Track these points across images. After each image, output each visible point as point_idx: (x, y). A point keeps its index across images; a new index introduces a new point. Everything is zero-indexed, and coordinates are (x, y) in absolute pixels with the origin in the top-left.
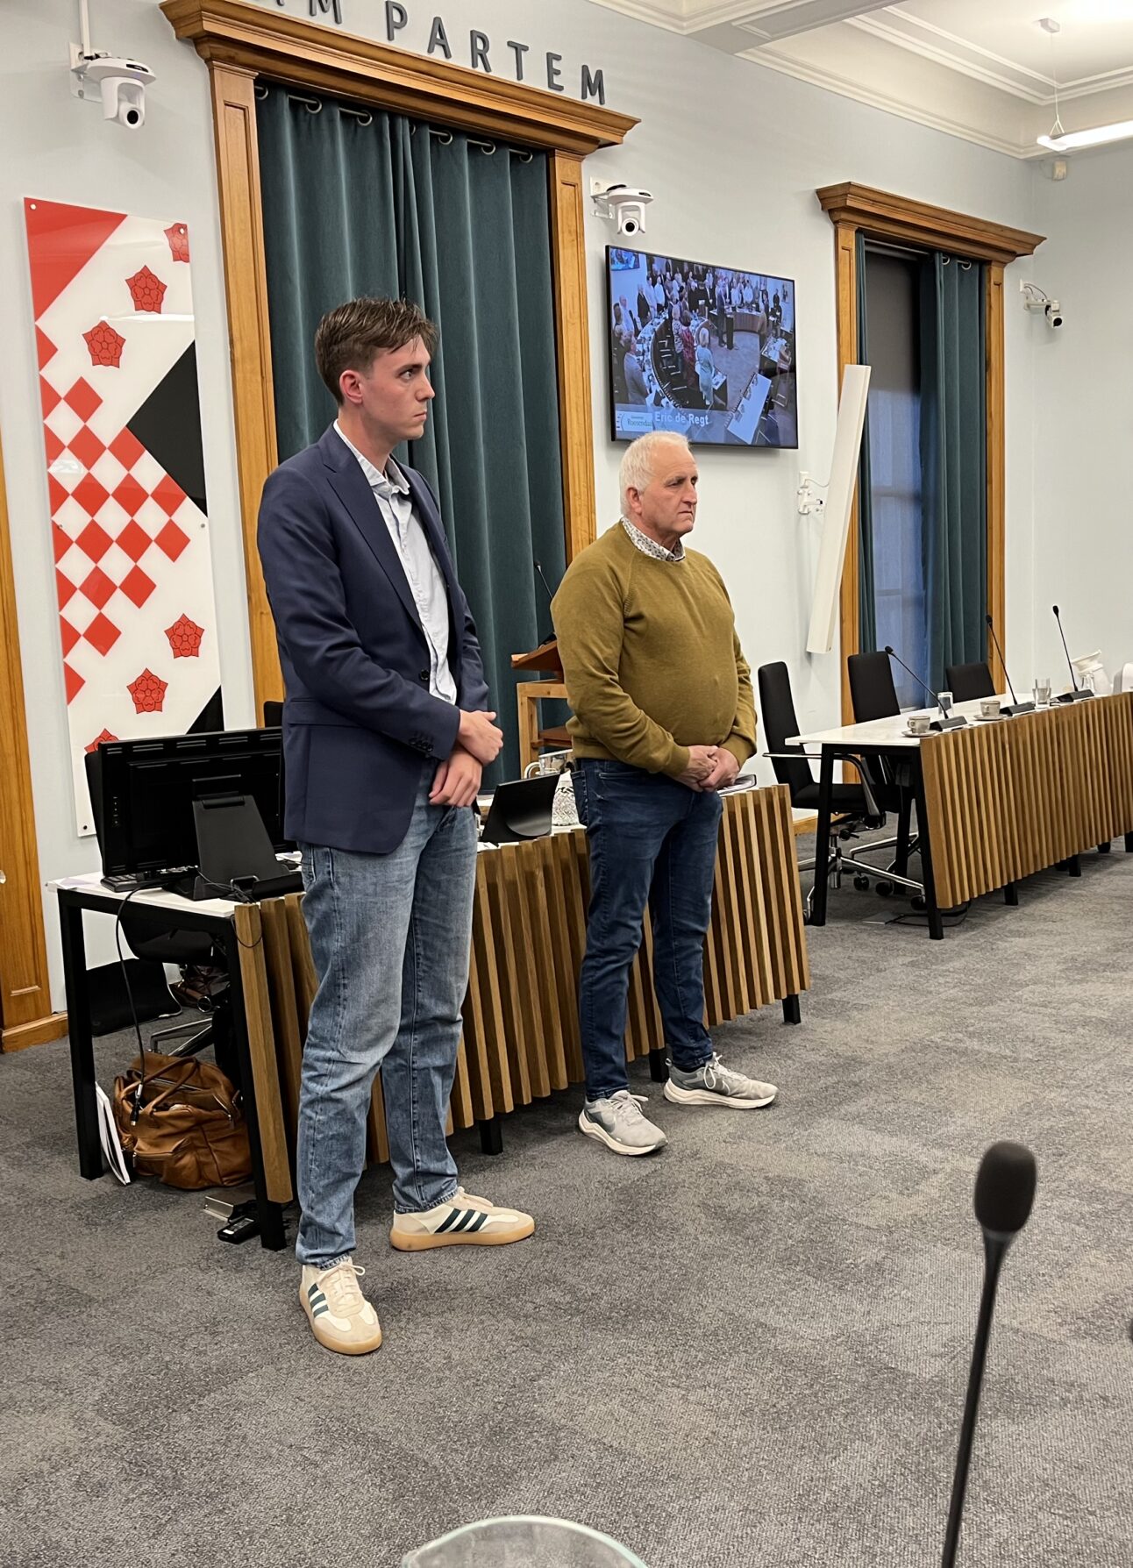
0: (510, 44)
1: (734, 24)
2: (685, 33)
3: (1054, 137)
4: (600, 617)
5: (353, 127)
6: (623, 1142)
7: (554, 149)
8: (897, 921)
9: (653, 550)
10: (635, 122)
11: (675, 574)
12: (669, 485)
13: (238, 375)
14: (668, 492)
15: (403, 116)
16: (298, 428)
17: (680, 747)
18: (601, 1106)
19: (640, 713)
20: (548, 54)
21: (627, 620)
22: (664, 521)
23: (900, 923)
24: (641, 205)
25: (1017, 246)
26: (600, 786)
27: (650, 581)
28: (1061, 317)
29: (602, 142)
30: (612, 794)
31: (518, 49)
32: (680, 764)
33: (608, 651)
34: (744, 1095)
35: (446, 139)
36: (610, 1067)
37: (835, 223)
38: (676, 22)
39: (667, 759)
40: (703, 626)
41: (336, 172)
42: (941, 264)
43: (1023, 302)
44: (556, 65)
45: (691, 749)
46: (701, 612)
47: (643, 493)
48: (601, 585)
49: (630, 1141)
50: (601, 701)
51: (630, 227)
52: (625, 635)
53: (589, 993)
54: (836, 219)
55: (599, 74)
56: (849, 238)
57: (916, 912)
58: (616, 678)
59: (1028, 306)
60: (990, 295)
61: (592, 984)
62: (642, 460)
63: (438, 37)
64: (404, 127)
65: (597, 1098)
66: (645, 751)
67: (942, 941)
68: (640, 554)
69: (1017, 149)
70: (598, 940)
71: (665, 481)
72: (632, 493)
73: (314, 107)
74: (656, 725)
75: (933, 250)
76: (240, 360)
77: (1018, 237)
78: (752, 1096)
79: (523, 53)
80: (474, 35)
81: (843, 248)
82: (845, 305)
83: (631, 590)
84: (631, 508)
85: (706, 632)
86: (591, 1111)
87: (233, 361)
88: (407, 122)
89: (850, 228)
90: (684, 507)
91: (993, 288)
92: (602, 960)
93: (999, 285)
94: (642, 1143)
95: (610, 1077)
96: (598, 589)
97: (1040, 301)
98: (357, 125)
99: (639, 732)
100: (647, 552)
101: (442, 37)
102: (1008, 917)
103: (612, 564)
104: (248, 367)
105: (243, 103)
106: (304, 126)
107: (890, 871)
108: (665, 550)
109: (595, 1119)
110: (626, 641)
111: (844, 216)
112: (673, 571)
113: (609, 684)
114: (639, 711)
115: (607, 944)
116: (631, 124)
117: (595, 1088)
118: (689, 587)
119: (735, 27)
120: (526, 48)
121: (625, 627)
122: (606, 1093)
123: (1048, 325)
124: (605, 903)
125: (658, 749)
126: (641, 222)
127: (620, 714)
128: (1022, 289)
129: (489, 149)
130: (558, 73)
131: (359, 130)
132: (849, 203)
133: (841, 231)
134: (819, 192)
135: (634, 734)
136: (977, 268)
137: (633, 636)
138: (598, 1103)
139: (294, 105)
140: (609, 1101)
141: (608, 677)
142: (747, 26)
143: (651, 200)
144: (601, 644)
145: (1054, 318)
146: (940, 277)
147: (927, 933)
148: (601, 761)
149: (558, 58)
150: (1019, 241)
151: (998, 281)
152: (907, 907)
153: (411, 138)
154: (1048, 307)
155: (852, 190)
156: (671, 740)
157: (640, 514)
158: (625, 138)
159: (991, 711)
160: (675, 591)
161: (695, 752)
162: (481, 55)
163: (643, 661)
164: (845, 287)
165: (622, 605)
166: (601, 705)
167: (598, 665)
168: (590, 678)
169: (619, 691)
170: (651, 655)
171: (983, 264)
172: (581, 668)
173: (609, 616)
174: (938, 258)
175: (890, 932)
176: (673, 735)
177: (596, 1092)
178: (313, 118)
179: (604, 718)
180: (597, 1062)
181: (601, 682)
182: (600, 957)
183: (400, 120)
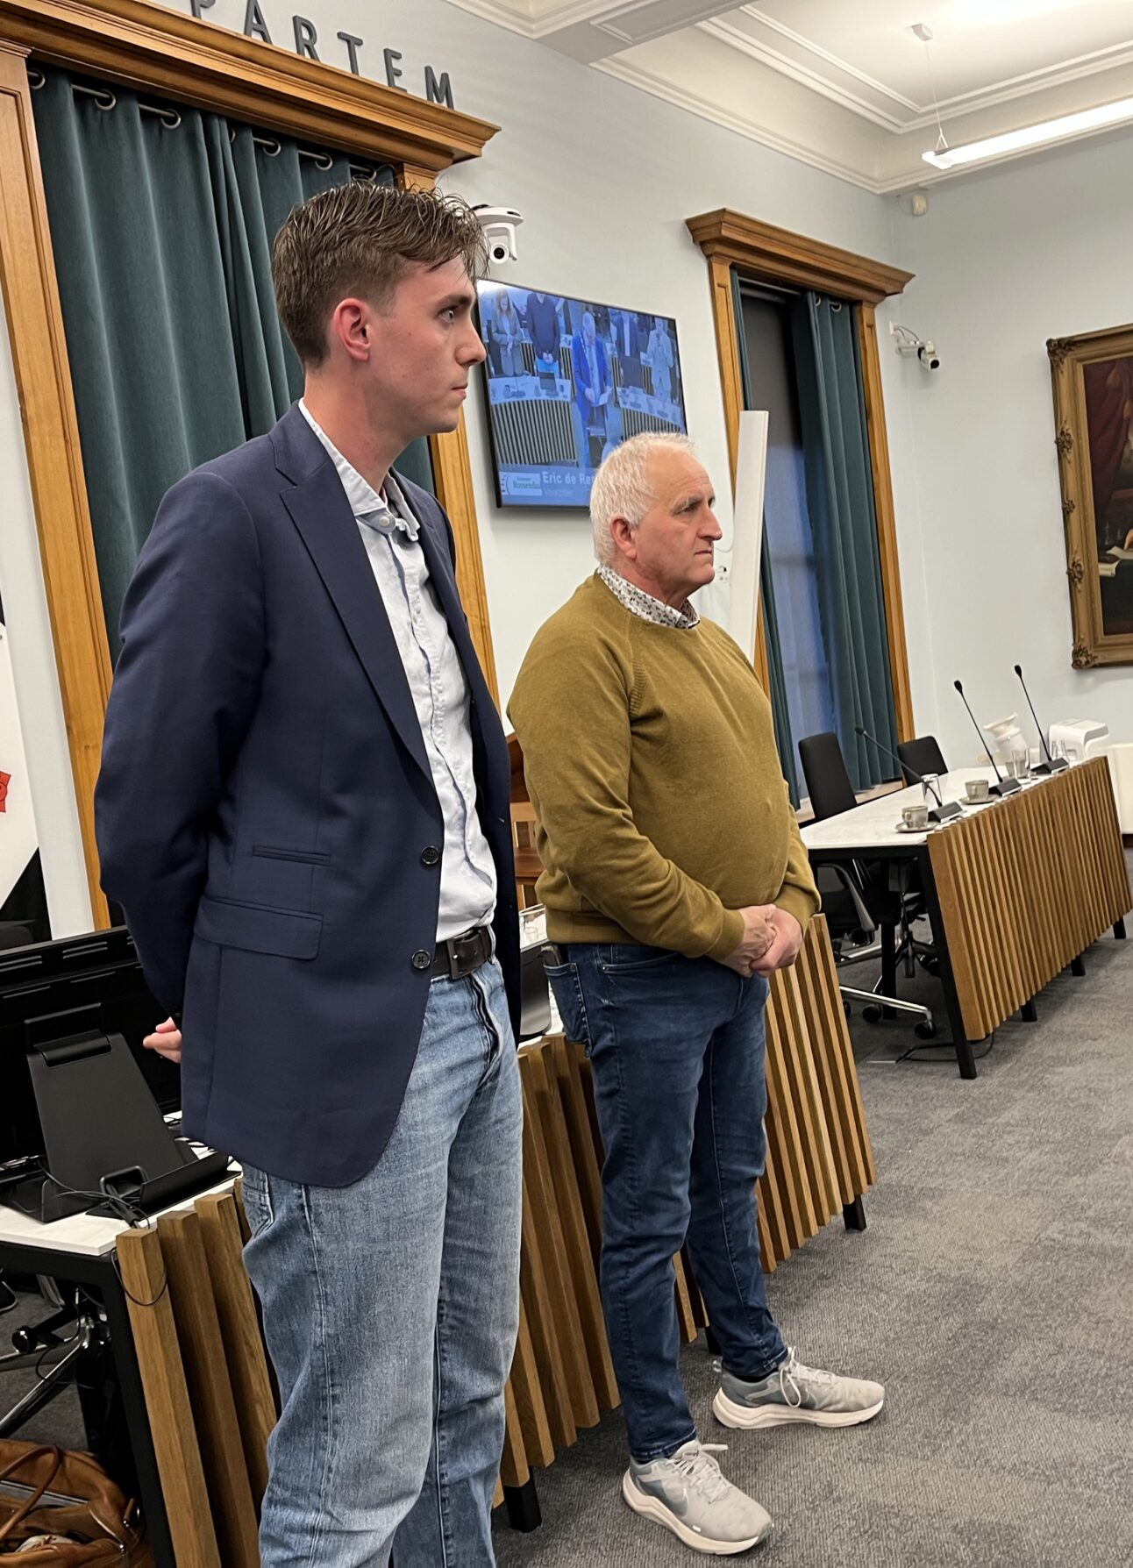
0: (340, 36)
1: (593, 23)
2: (535, 36)
3: (939, 153)
4: (598, 721)
5: (156, 130)
6: (704, 1533)
7: (402, 163)
8: (905, 1056)
9: (655, 613)
10: (494, 130)
11: (693, 649)
12: (677, 512)
13: (34, 439)
14: (677, 523)
15: (220, 117)
16: (118, 507)
17: (728, 911)
18: (660, 1471)
19: (667, 866)
20: (386, 51)
21: (634, 721)
22: (672, 566)
23: (909, 1059)
24: (510, 227)
25: (889, 283)
26: (605, 984)
27: (659, 659)
28: (939, 359)
29: (457, 156)
30: (627, 996)
31: (351, 42)
32: (731, 937)
33: (613, 771)
34: (840, 1406)
35: (273, 149)
36: (666, 1410)
37: (708, 257)
38: (522, 22)
39: (715, 935)
40: (739, 722)
41: (139, 180)
42: (814, 304)
43: (895, 346)
44: (395, 64)
45: (743, 912)
46: (732, 702)
47: (637, 526)
48: (593, 671)
49: (715, 1528)
50: (611, 852)
51: (499, 253)
52: (634, 745)
53: (621, 1305)
54: (708, 253)
55: (445, 77)
56: (724, 274)
57: (925, 1042)
58: (629, 812)
59: (900, 349)
60: (863, 337)
61: (626, 1290)
62: (634, 475)
63: (255, 21)
64: (221, 130)
65: (651, 1458)
66: (682, 924)
67: (978, 1080)
68: (636, 619)
69: (873, 183)
70: (625, 1222)
71: (672, 506)
72: (619, 527)
73: (107, 102)
74: (692, 882)
75: (803, 289)
76: (35, 419)
77: (887, 273)
78: (852, 1406)
79: (357, 48)
80: (299, 23)
81: (719, 285)
82: (726, 348)
83: (638, 675)
84: (617, 549)
85: (745, 733)
86: (646, 1479)
87: (25, 421)
88: (225, 125)
89: (723, 263)
90: (703, 545)
91: (867, 330)
92: (637, 1252)
93: (872, 327)
94: (736, 1535)
95: (667, 1426)
96: (590, 677)
97: (912, 343)
98: (161, 128)
99: (671, 895)
100: (645, 616)
101: (259, 21)
102: (1036, 1038)
103: (603, 636)
104: (46, 428)
105: (13, 87)
106: (94, 125)
107: (877, 993)
108: (675, 611)
109: (651, 1490)
110: (636, 754)
111: (718, 248)
112: (686, 643)
113: (622, 824)
114: (665, 862)
115: (640, 1228)
116: (488, 133)
117: (647, 1445)
118: (712, 667)
119: (593, 27)
120: (360, 43)
121: (633, 733)
122: (665, 1451)
123: (923, 369)
124: (631, 1164)
125: (700, 919)
126: (511, 247)
127: (641, 870)
128: (892, 332)
129: (325, 164)
130: (398, 74)
131: (165, 134)
132: (724, 233)
133: (715, 267)
134: (689, 222)
135: (665, 900)
136: (847, 309)
137: (646, 745)
138: (655, 1465)
139: (80, 98)
140: (671, 1461)
141: (619, 812)
142: (607, 25)
143: (521, 221)
144: (601, 761)
145: (931, 360)
146: (814, 318)
147: (956, 1070)
148: (604, 946)
149: (398, 56)
150: (889, 278)
151: (871, 323)
152: (909, 1038)
153: (232, 145)
154: (920, 350)
155: (727, 218)
156: (718, 902)
157: (634, 559)
158: (484, 148)
159: (980, 792)
160: (695, 672)
161: (749, 917)
162: (308, 47)
163: (663, 784)
164: (724, 328)
165: (627, 699)
166: (612, 857)
167: (602, 795)
168: (591, 817)
169: (633, 833)
170: (675, 775)
171: (853, 304)
172: (575, 801)
173: (611, 717)
174: (811, 297)
175: (909, 1074)
176: (717, 893)
177: (649, 1450)
178: (106, 116)
179: (619, 878)
180: (646, 1406)
181: (609, 822)
182: (634, 1247)
183: (217, 121)
